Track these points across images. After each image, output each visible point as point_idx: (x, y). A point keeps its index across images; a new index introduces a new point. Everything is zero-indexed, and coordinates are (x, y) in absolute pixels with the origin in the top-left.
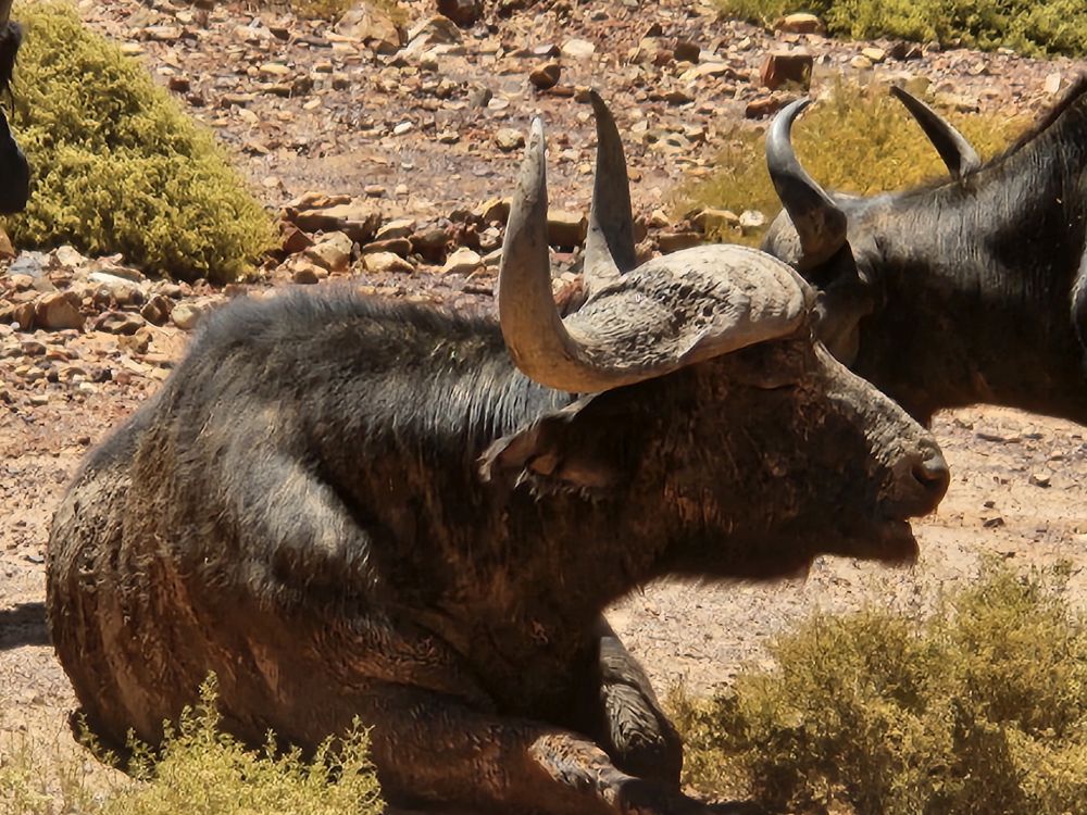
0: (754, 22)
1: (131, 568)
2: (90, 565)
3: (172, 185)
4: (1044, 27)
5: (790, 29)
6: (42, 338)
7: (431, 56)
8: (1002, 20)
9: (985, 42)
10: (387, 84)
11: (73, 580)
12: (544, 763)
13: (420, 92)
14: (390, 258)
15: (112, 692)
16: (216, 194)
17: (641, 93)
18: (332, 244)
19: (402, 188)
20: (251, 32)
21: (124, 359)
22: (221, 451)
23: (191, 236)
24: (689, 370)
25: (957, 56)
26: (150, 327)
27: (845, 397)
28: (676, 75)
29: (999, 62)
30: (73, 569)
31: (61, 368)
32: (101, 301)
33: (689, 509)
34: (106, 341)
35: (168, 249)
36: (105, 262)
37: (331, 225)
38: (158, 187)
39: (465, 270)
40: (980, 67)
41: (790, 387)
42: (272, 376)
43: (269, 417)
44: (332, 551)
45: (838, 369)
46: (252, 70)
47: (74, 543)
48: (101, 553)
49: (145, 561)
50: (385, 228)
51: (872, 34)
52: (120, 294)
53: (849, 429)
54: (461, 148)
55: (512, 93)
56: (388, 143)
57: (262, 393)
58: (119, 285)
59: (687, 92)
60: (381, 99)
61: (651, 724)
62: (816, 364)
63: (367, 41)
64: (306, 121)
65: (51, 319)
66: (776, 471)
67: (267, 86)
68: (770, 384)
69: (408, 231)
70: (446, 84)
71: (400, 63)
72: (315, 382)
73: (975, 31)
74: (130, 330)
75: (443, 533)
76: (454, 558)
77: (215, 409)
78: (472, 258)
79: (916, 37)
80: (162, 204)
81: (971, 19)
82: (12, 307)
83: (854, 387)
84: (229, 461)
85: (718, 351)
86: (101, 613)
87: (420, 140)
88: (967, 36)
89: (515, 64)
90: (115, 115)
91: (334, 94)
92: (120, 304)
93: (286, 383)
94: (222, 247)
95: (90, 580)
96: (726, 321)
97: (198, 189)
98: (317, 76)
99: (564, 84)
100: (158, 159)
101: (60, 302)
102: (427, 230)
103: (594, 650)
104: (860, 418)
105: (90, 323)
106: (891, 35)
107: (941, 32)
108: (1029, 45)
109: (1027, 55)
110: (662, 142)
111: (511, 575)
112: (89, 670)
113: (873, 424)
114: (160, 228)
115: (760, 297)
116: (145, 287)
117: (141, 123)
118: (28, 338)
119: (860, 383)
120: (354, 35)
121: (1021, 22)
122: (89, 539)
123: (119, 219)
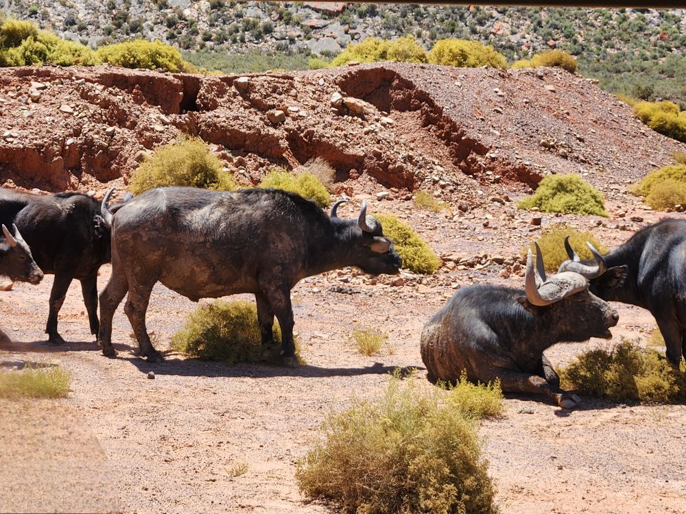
0: (525, 209)
1: (442, 344)
2: (432, 343)
3: (419, 253)
4: (587, 209)
5: (533, 211)
6: (395, 288)
7: (460, 220)
8: (578, 207)
9: (575, 212)
10: (453, 227)
11: (428, 346)
12: (532, 382)
13: (460, 228)
14: (463, 267)
15: (436, 370)
16: (427, 255)
17: (506, 227)
18: (450, 264)
19: (459, 250)
20: (421, 216)
21: (414, 292)
22: (463, 318)
23: (423, 264)
24: (564, 299)
25: (569, 216)
26: (418, 285)
27: (596, 302)
28: (513, 222)
29: (578, 217)
30: (428, 344)
31: (402, 295)
32: (407, 280)
33: (564, 328)
34: (409, 288)
35: (418, 267)
36: (406, 270)
37: (450, 260)
38: (416, 254)
39: (480, 269)
40: (574, 218)
41: (584, 301)
42: (474, 302)
43: (473, 311)
44: (488, 339)
45: (594, 296)
46: (423, 224)
47: (428, 338)
48: (434, 341)
49: (445, 342)
50: (461, 261)
51: (550, 211)
52: (411, 278)
53: (597, 309)
54: (471, 241)
55: (479, 228)
56: (455, 240)
57: (472, 306)
58: (411, 276)
59: (516, 227)
60: (452, 230)
61: (554, 374)
62: (589, 295)
63: (446, 217)
64: (437, 235)
65: (397, 284)
66: (582, 320)
67: (428, 228)
68: (580, 300)
69: (466, 261)
70: (465, 226)
71: (455, 222)
72: (483, 304)
73: (572, 210)
74: (414, 286)
75: (511, 335)
76: (514, 340)
77: (462, 309)
78: (481, 267)
79: (560, 212)
80: (416, 257)
81: (571, 208)
82: (388, 282)
83: (597, 300)
84: (465, 321)
85: (569, 294)
86: (434, 354)
87: (462, 239)
88: (571, 211)
89: (479, 221)
90: (406, 238)
91: (442, 229)
92: (411, 280)
93: (477, 304)
94: (430, 267)
95: (432, 346)
96: (571, 288)
97: (424, 254)
98: (438, 225)
99: (490, 226)
100: (415, 248)
101: (398, 280)
102: (470, 261)
103: (541, 360)
104: (600, 306)
105: (405, 284)
106: (555, 212)
107: (565, 210)
108: (584, 213)
109: (583, 215)
110: (512, 238)
111: (526, 343)
112: (431, 366)
113: (602, 307)
114: (417, 263)
115: (577, 282)
116: (415, 276)
117: (411, 240)
118: (393, 288)
119: (599, 299)
120: (443, 215)
121: (582, 208)
122: (432, 337)
123: (408, 261)
